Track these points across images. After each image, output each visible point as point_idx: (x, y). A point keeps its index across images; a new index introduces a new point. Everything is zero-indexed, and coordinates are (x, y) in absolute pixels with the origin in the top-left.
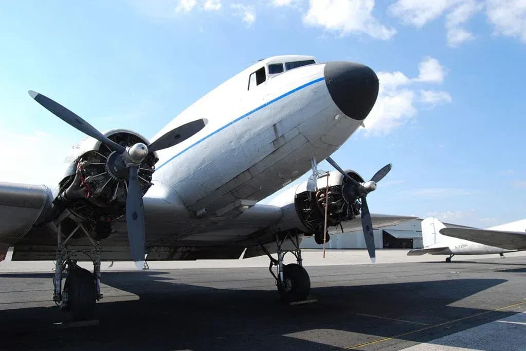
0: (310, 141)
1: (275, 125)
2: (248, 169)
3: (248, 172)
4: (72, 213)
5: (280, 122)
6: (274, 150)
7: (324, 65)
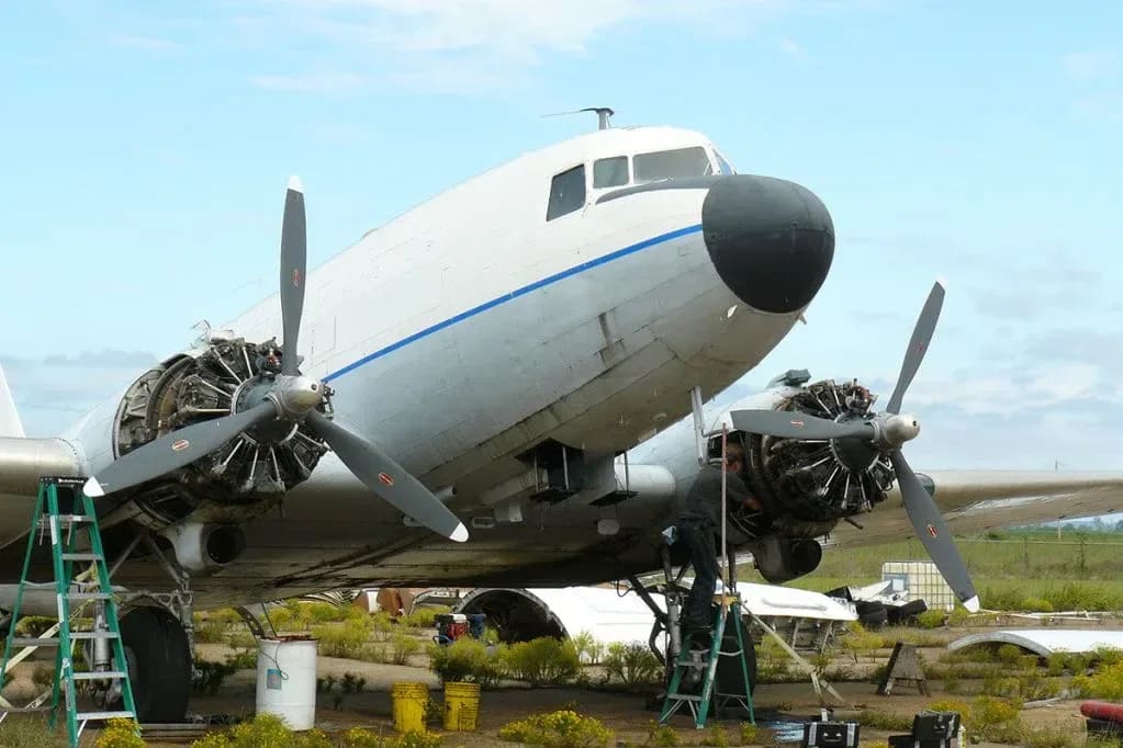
0: (680, 356)
1: (602, 317)
2: (549, 406)
3: (552, 411)
4: (145, 511)
5: (613, 310)
6: (605, 369)
7: (705, 192)
